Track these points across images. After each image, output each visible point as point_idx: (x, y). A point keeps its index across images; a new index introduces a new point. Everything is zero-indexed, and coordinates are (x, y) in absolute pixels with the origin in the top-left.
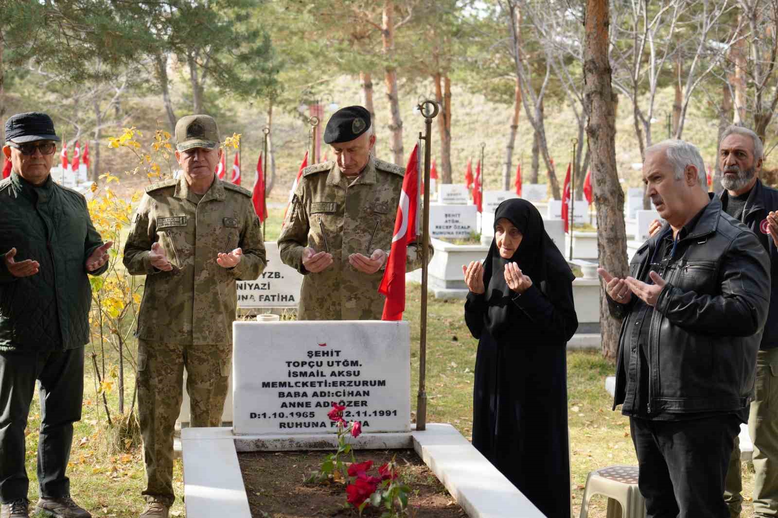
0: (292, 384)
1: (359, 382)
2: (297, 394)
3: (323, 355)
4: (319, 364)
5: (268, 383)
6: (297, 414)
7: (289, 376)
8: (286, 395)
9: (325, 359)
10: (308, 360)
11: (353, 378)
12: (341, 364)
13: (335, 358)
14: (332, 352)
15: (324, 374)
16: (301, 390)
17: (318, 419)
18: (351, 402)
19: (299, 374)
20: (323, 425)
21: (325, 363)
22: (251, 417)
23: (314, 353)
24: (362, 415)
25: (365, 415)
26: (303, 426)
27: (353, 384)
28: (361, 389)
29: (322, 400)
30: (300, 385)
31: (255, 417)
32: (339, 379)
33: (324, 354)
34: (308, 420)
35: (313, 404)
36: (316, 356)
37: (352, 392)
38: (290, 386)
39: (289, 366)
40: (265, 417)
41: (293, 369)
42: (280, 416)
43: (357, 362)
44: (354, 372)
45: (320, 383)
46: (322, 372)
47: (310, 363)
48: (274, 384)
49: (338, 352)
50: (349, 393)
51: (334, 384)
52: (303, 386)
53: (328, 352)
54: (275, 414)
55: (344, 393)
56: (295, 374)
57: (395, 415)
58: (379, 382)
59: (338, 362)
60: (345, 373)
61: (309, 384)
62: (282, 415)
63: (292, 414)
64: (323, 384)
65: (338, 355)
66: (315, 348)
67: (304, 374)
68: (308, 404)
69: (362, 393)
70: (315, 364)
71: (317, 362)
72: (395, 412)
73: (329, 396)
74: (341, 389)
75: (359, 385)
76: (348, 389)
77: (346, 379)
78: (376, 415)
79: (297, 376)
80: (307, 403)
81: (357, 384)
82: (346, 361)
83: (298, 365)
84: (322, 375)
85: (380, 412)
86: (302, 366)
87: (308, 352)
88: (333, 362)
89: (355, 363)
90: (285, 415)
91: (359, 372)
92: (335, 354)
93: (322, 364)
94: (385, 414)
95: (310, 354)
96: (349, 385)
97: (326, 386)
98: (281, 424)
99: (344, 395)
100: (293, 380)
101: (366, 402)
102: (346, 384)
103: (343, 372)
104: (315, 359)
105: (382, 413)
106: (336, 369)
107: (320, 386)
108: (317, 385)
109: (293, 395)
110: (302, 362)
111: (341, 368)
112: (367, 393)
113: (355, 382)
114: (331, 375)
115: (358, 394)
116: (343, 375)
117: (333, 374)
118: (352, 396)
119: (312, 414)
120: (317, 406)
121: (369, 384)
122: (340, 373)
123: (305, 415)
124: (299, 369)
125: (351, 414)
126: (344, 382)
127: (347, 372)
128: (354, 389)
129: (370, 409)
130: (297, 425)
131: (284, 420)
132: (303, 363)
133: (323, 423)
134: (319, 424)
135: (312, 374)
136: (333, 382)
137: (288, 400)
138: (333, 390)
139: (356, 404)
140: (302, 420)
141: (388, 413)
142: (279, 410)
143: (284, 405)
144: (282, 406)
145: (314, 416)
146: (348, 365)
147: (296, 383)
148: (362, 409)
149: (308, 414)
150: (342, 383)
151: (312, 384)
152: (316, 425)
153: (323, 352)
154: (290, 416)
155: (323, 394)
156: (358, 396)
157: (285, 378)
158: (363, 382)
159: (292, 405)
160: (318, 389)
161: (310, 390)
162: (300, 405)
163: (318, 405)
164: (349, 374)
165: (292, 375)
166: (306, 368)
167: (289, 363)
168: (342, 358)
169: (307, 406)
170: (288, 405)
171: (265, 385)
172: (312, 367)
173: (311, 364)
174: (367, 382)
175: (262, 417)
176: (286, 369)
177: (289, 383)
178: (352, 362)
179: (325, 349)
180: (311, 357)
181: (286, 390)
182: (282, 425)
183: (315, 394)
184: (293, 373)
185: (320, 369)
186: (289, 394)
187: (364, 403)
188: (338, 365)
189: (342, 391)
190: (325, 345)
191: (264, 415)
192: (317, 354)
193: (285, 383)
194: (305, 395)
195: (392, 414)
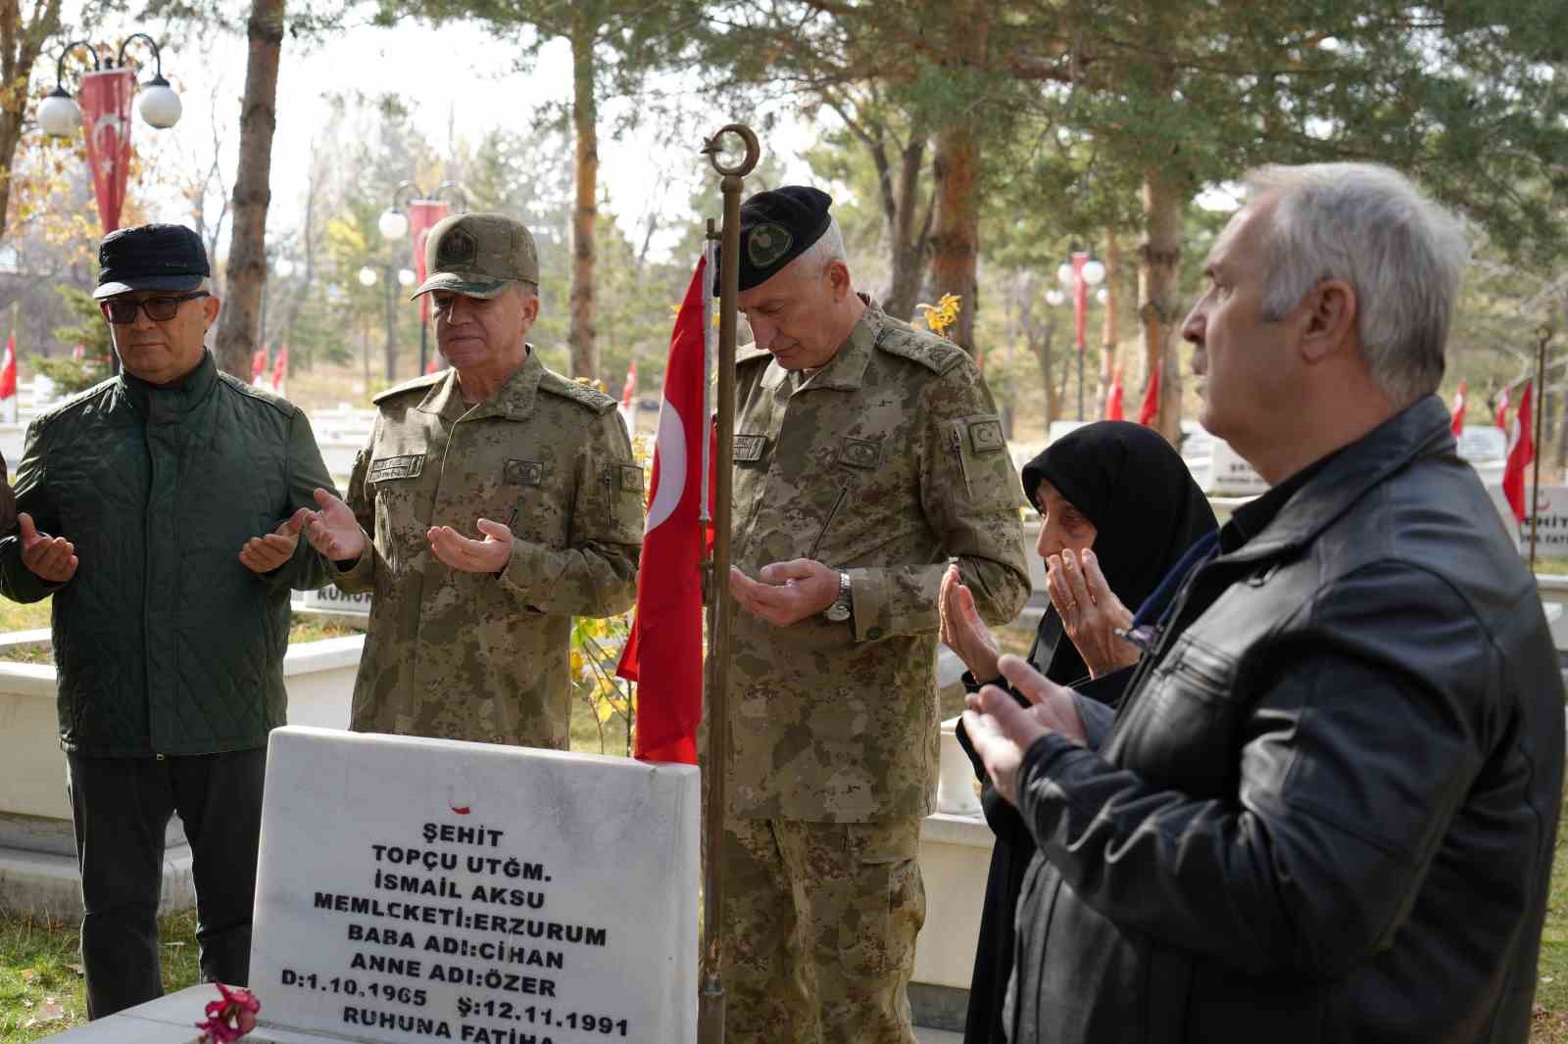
0: (383, 908)
1: (541, 925)
2: (390, 936)
3: (460, 840)
4: (449, 862)
5: (329, 897)
6: (385, 989)
7: (378, 885)
8: (365, 934)
9: (463, 850)
10: (422, 846)
11: (525, 912)
12: (499, 868)
13: (486, 851)
14: (481, 832)
15: (457, 891)
16: (401, 926)
17: (431, 1012)
18: (515, 979)
19: (399, 882)
20: (444, 1030)
21: (462, 862)
22: (285, 981)
23: (438, 831)
24: (540, 1019)
25: (548, 1022)
26: (397, 1026)
27: (524, 928)
28: (545, 945)
29: (447, 961)
30: (400, 911)
31: (293, 981)
32: (492, 909)
33: (462, 834)
34: (409, 1010)
35: (425, 970)
36: (443, 838)
37: (522, 951)
38: (376, 912)
39: (379, 857)
40: (313, 985)
41: (387, 867)
42: (346, 989)
43: (539, 868)
44: (531, 895)
45: (446, 913)
46: (453, 886)
47: (427, 855)
48: (340, 903)
49: (495, 835)
50: (513, 954)
51: (479, 921)
52: (406, 918)
53: (472, 831)
54: (336, 982)
55: (501, 949)
56: (391, 882)
57: (623, 1033)
58: (590, 931)
59: (494, 863)
60: (507, 896)
61: (420, 913)
62: (351, 987)
63: (374, 988)
64: (453, 918)
65: (494, 843)
66: (444, 817)
67: (410, 884)
68: (413, 968)
69: (544, 958)
70: (438, 860)
71: (444, 856)
72: (623, 1024)
73: (464, 953)
74: (493, 937)
75: (540, 933)
76: (512, 941)
77: (508, 911)
78: (573, 1026)
79: (395, 886)
80: (410, 963)
81: (535, 930)
82: (513, 862)
83: (400, 859)
84: (453, 894)
85: (584, 1019)
86: (409, 862)
87: (426, 827)
88: (480, 861)
89: (534, 872)
90: (359, 989)
91: (541, 897)
92: (488, 838)
93: (454, 865)
94: (598, 1026)
95: (430, 832)
96: (515, 931)
97: (459, 924)
98: (347, 1009)
99: (501, 957)
100: (384, 897)
101: (552, 985)
102: (509, 925)
103: (503, 891)
104: (439, 846)
105: (589, 1023)
106: (488, 880)
107: (446, 922)
108: (439, 917)
109: (381, 937)
110: (410, 851)
111: (500, 880)
112: (556, 960)
113: (531, 924)
114: (475, 896)
115: (535, 958)
116: (503, 901)
117: (479, 893)
118: (521, 961)
119: (421, 997)
120: (432, 977)
121: (563, 934)
122: (497, 895)
123: (402, 995)
124: (402, 870)
125: (512, 1013)
126: (504, 921)
127: (513, 894)
128: (527, 943)
129: (560, 1007)
130: (383, 1020)
131: (355, 1001)
132: (413, 855)
133: (444, 1024)
134: (435, 1028)
135: (429, 887)
136: (478, 917)
137: (369, 949)
138: (475, 937)
139: (528, 985)
140: (395, 1008)
141: (606, 1026)
142: (346, 973)
143: (358, 961)
144: (354, 965)
145: (424, 1002)
146: (516, 873)
147: (391, 907)
148: (541, 1002)
149: (411, 995)
150: (499, 923)
151: (428, 915)
152: (426, 1027)
153: (461, 829)
154: (369, 993)
155: (451, 946)
156: (534, 965)
157: (366, 890)
158: (551, 926)
159: (378, 963)
160: (440, 930)
161: (420, 931)
162: (396, 966)
163: (437, 972)
164: (517, 899)
165: (383, 882)
166: (416, 870)
167: (379, 849)
168: (503, 853)
169: (409, 973)
170: (368, 962)
171: (322, 901)
172: (431, 866)
173: (431, 860)
174: (560, 928)
175: (307, 984)
176: (370, 865)
177: (375, 903)
178: (528, 866)
179: (466, 821)
180: (430, 839)
181: (366, 920)
182: (350, 1014)
183: (432, 944)
184: (387, 877)
185: (451, 876)
186: (373, 935)
187: (547, 988)
188: (493, 871)
189: (497, 945)
190: (465, 811)
191: (313, 979)
192: (446, 833)
193: (365, 902)
194: (408, 940)
195: (616, 1030)
